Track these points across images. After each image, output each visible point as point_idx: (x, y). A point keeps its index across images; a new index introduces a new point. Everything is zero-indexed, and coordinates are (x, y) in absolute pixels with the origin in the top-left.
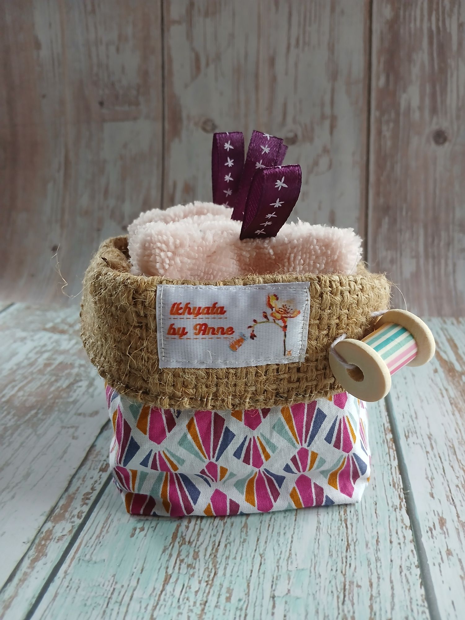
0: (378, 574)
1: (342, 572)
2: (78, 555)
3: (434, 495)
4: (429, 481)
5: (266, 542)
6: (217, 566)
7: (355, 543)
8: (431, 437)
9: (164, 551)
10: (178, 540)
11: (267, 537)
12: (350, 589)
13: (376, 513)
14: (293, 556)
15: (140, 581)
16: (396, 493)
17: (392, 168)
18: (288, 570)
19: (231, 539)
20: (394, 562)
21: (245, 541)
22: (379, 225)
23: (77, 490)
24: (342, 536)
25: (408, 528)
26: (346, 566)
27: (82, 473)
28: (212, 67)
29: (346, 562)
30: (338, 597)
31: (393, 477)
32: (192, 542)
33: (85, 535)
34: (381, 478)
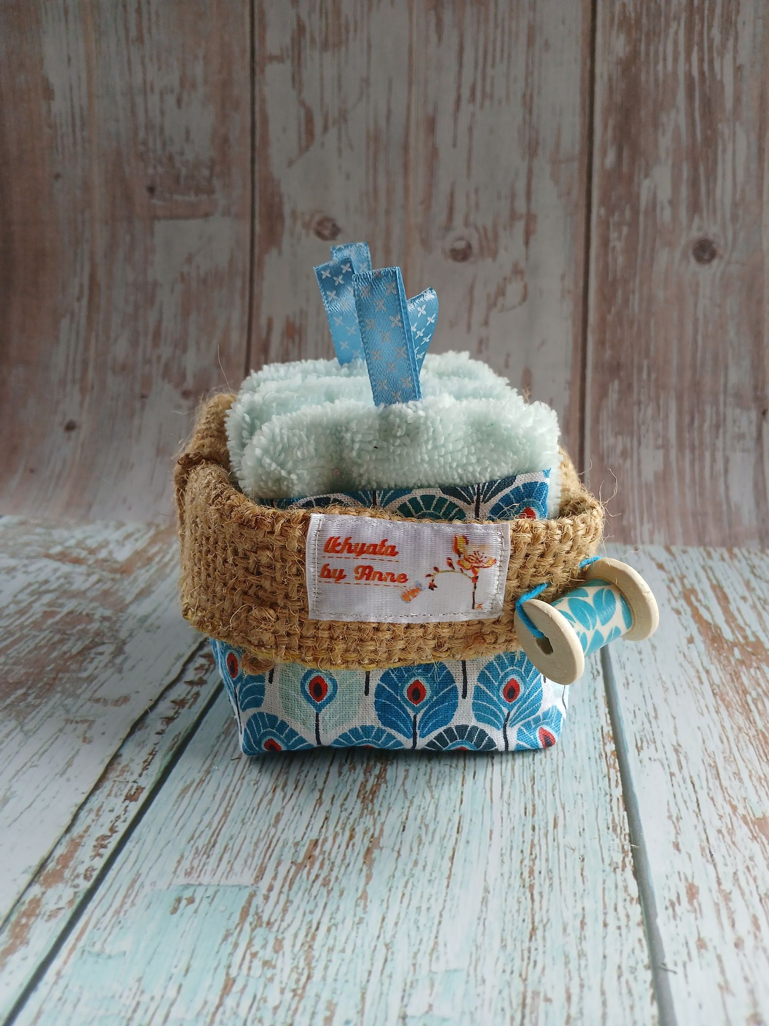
0: (581, 980)
1: (520, 975)
2: (81, 944)
3: (681, 846)
4: (673, 822)
5: (396, 924)
6: (313, 964)
7: (545, 926)
8: (679, 749)
9: (225, 938)
10: (250, 919)
11: (399, 915)
12: (532, 1005)
13: (582, 874)
14: (441, 947)
15: (183, 990)
16: (617, 841)
17: (626, 301)
18: (430, 971)
19: (339, 917)
20: (608, 959)
21: (361, 921)
22: (603, 394)
23: (86, 831)
24: (525, 914)
25: (634, 902)
26: (528, 964)
27: (94, 802)
28: (333, 132)
29: (529, 958)
30: (512, 1019)
31: (613, 815)
32: (273, 923)
33: (96, 908)
34: (594, 816)
